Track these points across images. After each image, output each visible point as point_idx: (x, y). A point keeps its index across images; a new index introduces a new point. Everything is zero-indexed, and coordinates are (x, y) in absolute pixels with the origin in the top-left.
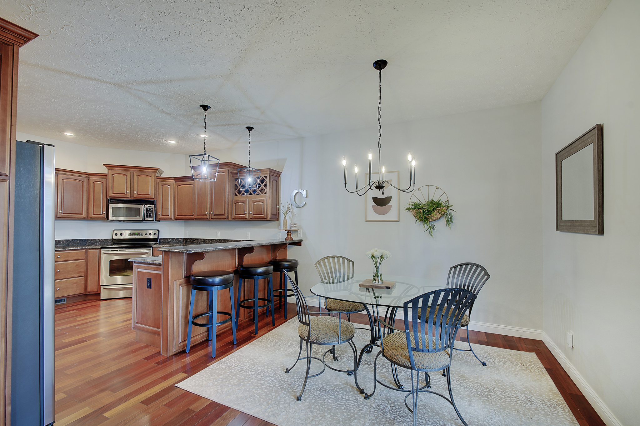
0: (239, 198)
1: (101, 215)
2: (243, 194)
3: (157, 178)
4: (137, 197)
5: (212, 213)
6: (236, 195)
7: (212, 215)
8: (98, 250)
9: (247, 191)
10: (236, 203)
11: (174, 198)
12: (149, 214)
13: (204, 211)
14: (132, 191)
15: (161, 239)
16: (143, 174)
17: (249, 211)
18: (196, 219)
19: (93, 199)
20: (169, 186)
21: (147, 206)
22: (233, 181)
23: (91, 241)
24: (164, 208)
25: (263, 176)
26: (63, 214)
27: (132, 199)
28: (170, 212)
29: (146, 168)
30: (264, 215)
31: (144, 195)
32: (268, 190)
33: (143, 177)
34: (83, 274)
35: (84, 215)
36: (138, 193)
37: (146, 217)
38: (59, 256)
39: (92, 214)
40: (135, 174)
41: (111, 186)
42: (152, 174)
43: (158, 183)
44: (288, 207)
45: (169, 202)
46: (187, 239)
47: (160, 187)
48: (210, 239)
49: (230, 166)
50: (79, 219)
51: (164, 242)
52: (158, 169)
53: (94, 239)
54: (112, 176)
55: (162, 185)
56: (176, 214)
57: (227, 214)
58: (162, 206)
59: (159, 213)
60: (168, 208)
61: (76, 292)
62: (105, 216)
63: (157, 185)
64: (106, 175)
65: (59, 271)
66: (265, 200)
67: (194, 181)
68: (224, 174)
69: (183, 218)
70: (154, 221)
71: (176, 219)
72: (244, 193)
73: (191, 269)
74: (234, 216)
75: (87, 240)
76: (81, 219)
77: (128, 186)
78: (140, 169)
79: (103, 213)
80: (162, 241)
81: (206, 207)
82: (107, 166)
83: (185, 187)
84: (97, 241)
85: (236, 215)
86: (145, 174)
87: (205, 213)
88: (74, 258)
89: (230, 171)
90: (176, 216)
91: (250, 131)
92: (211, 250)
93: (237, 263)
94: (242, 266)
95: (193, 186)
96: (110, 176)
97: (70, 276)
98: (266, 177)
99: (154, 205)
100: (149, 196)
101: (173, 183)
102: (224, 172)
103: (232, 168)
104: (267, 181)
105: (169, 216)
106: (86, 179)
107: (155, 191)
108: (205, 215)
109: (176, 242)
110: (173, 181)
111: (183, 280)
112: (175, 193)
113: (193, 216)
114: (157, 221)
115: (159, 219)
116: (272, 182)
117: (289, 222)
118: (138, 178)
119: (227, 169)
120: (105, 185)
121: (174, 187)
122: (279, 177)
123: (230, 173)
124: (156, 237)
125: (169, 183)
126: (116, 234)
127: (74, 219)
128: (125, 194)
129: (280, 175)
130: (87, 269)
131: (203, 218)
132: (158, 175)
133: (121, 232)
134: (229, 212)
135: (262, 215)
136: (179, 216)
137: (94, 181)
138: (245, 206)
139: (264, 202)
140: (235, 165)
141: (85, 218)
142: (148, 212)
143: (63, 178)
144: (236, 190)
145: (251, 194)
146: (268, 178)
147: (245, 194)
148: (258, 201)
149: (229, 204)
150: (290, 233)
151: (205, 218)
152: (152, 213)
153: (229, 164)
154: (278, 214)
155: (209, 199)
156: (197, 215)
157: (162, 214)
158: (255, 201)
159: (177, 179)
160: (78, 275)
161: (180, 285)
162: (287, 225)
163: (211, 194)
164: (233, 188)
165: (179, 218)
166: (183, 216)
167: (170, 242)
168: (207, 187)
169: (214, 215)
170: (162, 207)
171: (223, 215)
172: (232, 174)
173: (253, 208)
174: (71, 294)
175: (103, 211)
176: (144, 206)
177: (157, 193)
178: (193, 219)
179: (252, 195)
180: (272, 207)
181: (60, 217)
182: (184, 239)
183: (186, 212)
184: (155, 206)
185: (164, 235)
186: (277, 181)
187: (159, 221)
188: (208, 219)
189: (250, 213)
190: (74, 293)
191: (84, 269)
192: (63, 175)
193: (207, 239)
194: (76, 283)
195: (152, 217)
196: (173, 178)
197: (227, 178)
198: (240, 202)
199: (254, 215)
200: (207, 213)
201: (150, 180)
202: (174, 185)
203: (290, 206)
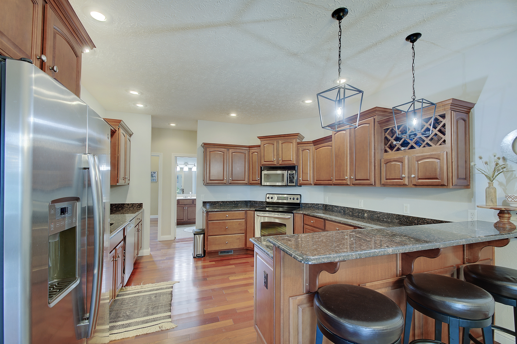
0: (392, 154)
1: (257, 181)
2: (398, 149)
3: (298, 144)
4: (282, 163)
5: (352, 177)
6: (386, 151)
7: (353, 180)
8: (253, 212)
9: (405, 144)
10: (387, 163)
11: (313, 162)
12: (292, 180)
13: (344, 175)
14: (278, 158)
15: (303, 204)
16: (286, 141)
17: (410, 174)
18: (335, 185)
19: (251, 167)
20: (308, 151)
21: (289, 172)
22: (381, 133)
23: (252, 203)
24: (304, 173)
25: (437, 115)
26: (233, 180)
27: (278, 165)
28: (310, 177)
29: (288, 135)
30: (442, 179)
31: (287, 162)
32: (447, 137)
33: (286, 144)
34: (244, 232)
35: (246, 182)
36: (282, 160)
37: (289, 182)
38: (227, 216)
39: (251, 180)
40: (280, 142)
41: (263, 155)
42: (293, 140)
43: (298, 148)
44: (497, 164)
45: (308, 166)
46: (326, 206)
47: (301, 152)
48: (351, 208)
49: (376, 113)
50: (243, 184)
51: (305, 207)
52: (298, 134)
53: (254, 201)
54: (264, 146)
55: (302, 150)
56: (315, 179)
57: (373, 179)
58: (302, 171)
59: (300, 179)
60: (308, 173)
61: (239, 246)
62: (259, 182)
63: (298, 150)
64: (260, 146)
65: (227, 228)
66: (443, 154)
67: (331, 142)
68: (368, 125)
69: (322, 183)
70: (295, 186)
71: (315, 185)
72: (400, 147)
73: (316, 283)
74: (384, 181)
75: (250, 201)
76: (245, 184)
77: (275, 154)
78: (284, 137)
79: (258, 179)
80: (304, 206)
81: (345, 170)
82: (260, 138)
83: (324, 149)
84: (256, 203)
85: (387, 179)
86: (288, 141)
87: (345, 178)
88: (238, 218)
89: (376, 120)
90: (315, 181)
91: (413, 41)
92: (350, 258)
93: (399, 269)
94: (410, 277)
95: (331, 147)
96: (262, 146)
97: (235, 232)
98: (443, 116)
99: (295, 170)
100: (291, 162)
101: (312, 147)
102: (368, 123)
103: (379, 115)
104: (447, 121)
105: (308, 181)
106: (247, 151)
107: (296, 157)
108: (345, 180)
109: (316, 207)
110: (312, 145)
111: (303, 298)
112: (313, 157)
113: (331, 180)
114: (298, 186)
115: (300, 184)
116: (457, 122)
117: (500, 194)
118: (282, 145)
119: (372, 118)
120: (259, 155)
121: (313, 151)
122: (468, 113)
123: (376, 123)
124: (298, 202)
125: (308, 147)
126: (268, 198)
127: (240, 184)
128: (272, 161)
129: (471, 110)
130: (246, 227)
131: (342, 183)
132: (298, 141)
133: (271, 196)
134: (377, 176)
135: (437, 179)
136: (318, 181)
137: (252, 152)
138: (403, 166)
139: (441, 158)
140: (384, 110)
141: (247, 184)
142: (290, 177)
143: (232, 152)
144: (386, 144)
145: (412, 147)
146: (448, 117)
147: (402, 148)
148: (428, 156)
149: (376, 164)
150: (509, 214)
151: (344, 183)
152: (294, 178)
153: (376, 110)
154: (468, 178)
155: (349, 160)
156: (336, 180)
157: (302, 179)
158: (420, 158)
159: (316, 142)
160: (240, 232)
161: (298, 305)
162: (496, 197)
163: (351, 154)
164: (381, 142)
165: (318, 183)
166: (322, 181)
167: (311, 207)
168: (347, 146)
169: (356, 180)
170: (303, 173)
171: (368, 180)
172: (380, 123)
173: (417, 168)
174: (235, 247)
175: (258, 178)
176: (288, 171)
177: (298, 158)
178: (331, 185)
179: (415, 148)
180: (458, 166)
181: (231, 183)
182: (323, 205)
183: (324, 176)
184: (297, 172)
185: (305, 200)
186: (465, 120)
187: (301, 186)
188: (348, 184)
189: (413, 176)
190: (237, 247)
191: (244, 228)
192: (232, 150)
193: (347, 208)
194: (239, 238)
195: (294, 182)
196: (312, 142)
197: (373, 130)
198: (394, 161)
199: (419, 179)
200: (346, 177)
201: (292, 147)
202: (313, 149)
203: (501, 162)
